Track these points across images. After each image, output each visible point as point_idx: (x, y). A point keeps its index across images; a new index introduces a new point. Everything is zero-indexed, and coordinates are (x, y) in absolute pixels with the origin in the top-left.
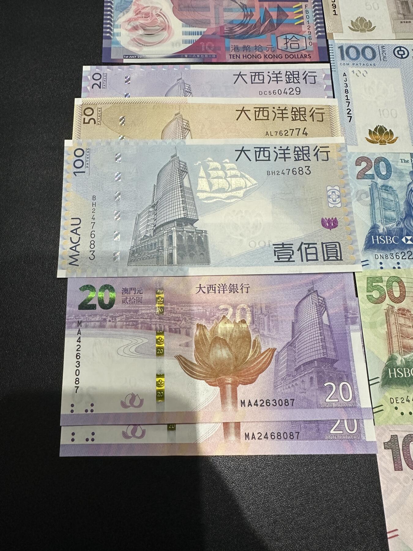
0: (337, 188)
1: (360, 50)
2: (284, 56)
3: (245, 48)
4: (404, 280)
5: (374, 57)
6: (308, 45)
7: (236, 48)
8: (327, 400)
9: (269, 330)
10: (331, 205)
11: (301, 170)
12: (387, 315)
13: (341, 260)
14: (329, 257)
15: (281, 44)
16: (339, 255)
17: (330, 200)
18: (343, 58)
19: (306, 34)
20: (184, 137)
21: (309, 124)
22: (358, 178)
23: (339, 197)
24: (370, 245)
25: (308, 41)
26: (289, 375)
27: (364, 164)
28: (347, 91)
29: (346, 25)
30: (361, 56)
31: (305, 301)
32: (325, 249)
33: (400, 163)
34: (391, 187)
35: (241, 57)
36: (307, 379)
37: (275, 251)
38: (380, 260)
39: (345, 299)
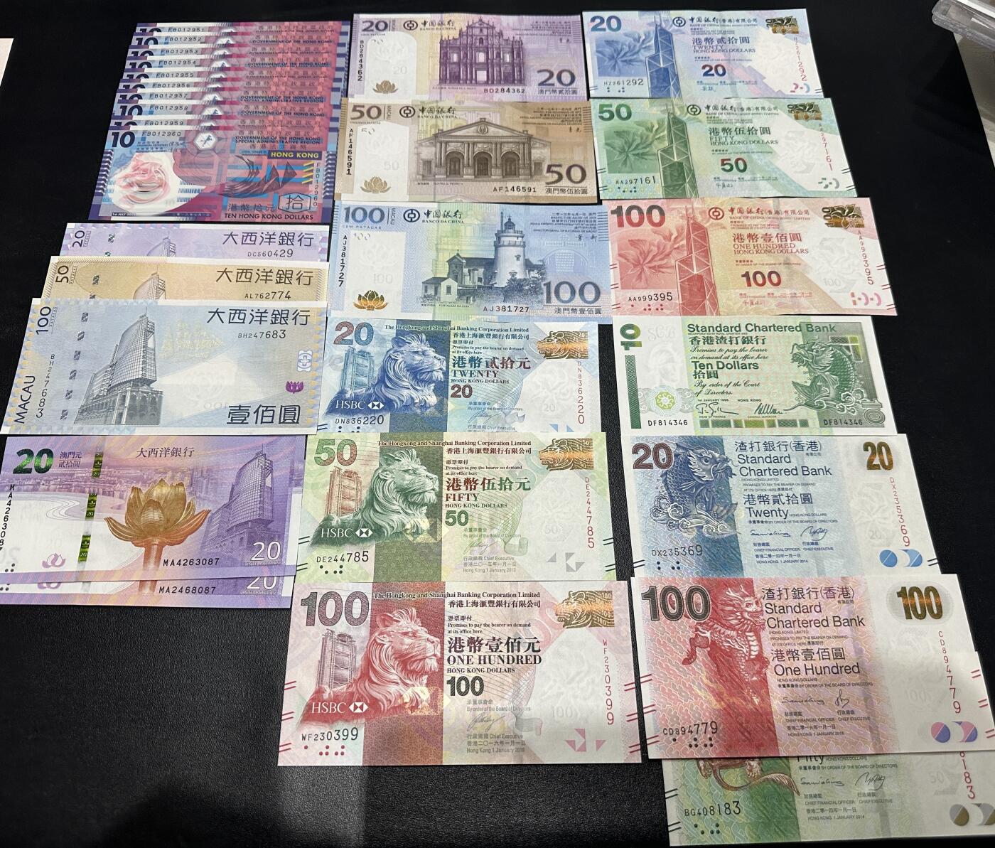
0: (310, 352)
1: (368, 212)
2: (283, 216)
3: (244, 207)
4: (357, 443)
5: (382, 219)
6: (312, 205)
7: (234, 207)
8: (253, 559)
9: (207, 492)
10: (299, 369)
11: (275, 333)
12: (332, 476)
13: (297, 423)
14: (285, 420)
15: (284, 203)
16: (296, 418)
17: (300, 364)
18: (347, 220)
19: (312, 194)
20: (158, 298)
21: (294, 288)
22: (335, 343)
23: (310, 361)
24: (332, 409)
25: (313, 201)
26: (218, 536)
27: (345, 329)
28: (343, 255)
29: (359, 185)
30: (368, 218)
31: (250, 465)
32: (283, 412)
33: (384, 329)
34: (368, 353)
35: (238, 216)
36: (237, 539)
37: (230, 413)
38: (340, 424)
39: (293, 462)
